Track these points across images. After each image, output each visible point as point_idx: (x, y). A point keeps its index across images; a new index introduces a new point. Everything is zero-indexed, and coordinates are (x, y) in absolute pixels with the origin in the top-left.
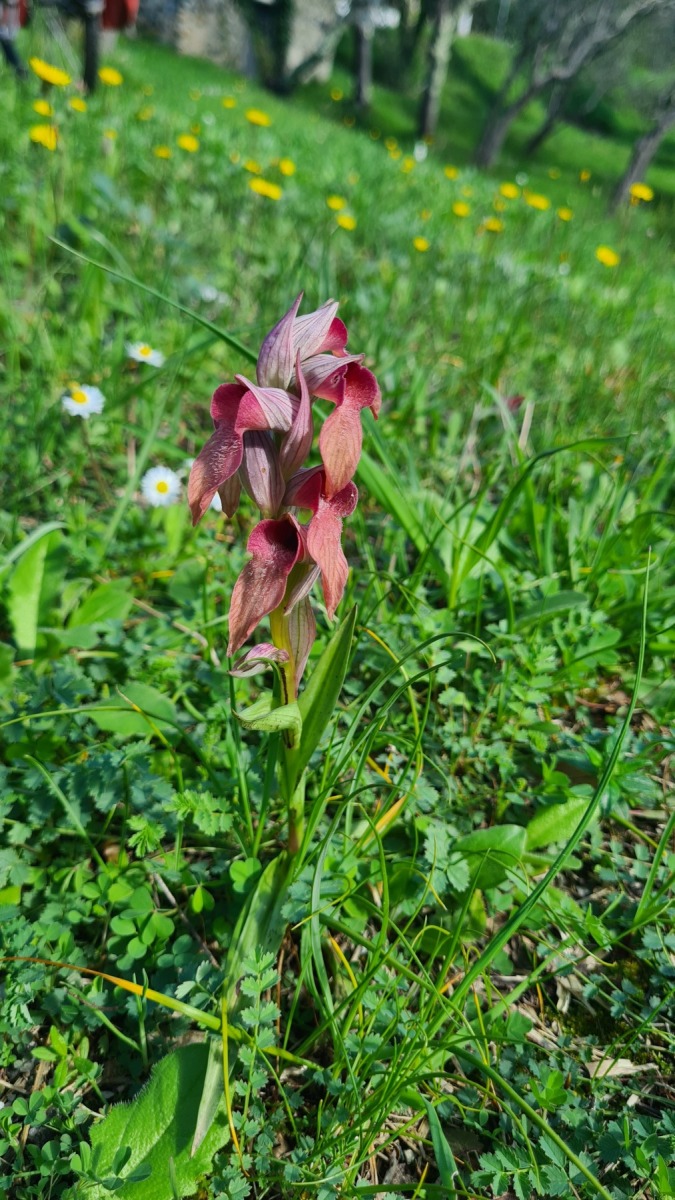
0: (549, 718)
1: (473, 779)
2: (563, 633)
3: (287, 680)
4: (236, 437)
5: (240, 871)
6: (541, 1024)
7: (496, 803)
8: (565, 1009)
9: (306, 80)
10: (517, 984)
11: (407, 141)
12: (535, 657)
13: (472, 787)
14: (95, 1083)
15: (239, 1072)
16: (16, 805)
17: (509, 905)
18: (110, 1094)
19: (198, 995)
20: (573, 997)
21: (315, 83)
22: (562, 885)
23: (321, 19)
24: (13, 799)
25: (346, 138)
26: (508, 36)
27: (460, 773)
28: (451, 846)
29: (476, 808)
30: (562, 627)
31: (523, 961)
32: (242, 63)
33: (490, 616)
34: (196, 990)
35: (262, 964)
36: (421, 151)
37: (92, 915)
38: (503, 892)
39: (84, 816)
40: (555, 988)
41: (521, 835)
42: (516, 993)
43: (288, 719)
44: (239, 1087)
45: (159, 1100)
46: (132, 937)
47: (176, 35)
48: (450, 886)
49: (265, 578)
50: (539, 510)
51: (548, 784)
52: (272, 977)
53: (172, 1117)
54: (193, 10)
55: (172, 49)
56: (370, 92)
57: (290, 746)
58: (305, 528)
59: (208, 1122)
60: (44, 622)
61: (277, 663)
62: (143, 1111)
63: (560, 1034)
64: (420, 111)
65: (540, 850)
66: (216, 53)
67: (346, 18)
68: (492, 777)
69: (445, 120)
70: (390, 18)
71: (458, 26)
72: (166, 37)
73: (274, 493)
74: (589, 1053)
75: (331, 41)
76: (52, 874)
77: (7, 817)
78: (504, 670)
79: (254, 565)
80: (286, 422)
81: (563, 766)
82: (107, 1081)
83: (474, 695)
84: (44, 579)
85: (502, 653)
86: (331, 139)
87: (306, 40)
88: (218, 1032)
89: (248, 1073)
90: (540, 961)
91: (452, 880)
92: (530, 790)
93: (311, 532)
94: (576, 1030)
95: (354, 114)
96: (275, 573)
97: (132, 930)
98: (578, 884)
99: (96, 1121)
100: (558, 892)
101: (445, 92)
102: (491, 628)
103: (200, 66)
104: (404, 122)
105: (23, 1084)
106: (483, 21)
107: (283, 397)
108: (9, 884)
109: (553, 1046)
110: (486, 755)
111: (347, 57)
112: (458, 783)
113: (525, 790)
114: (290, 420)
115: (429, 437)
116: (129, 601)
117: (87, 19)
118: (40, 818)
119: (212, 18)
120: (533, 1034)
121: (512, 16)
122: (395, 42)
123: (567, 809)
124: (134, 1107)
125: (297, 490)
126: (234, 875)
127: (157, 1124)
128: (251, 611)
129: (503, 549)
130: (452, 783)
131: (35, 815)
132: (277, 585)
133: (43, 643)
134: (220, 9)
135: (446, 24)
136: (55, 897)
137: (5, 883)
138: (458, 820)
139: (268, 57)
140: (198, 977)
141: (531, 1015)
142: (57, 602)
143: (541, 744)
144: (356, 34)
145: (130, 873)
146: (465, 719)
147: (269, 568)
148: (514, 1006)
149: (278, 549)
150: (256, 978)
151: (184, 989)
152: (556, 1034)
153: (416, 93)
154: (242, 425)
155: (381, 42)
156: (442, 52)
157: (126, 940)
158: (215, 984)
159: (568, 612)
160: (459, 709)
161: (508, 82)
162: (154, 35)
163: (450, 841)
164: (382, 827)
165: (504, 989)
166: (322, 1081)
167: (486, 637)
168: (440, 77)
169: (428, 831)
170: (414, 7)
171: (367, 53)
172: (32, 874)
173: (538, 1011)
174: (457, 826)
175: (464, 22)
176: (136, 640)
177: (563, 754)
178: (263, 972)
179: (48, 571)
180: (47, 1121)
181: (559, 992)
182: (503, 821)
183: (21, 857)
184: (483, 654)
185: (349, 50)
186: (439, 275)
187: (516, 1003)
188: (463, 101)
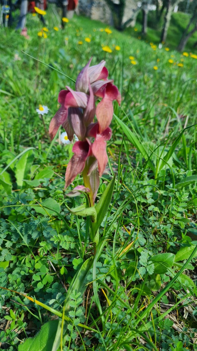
0: (187, 217)
1: (160, 236)
2: (192, 189)
3: (90, 199)
4: (66, 109)
5: (76, 262)
6: (177, 322)
7: (167, 244)
8: (186, 318)
9: (128, 26)
10: (170, 307)
11: (157, 43)
12: (181, 196)
13: (159, 239)
14: (24, 329)
15: (68, 332)
16: (8, 235)
17: (168, 280)
18: (29, 333)
19: (56, 304)
20: (189, 313)
21: (130, 27)
22: (188, 274)
23: (133, 8)
24: (7, 233)
25: (138, 43)
26: (189, 12)
27: (155, 234)
28: (149, 258)
29: (160, 246)
30: (192, 187)
31: (172, 299)
32: (109, 22)
33: (168, 182)
34: (56, 302)
35: (77, 296)
36: (160, 46)
37: (28, 273)
38: (167, 275)
39: (28, 240)
40: (183, 310)
41: (173, 256)
42: (170, 311)
43: (91, 212)
44: (67, 338)
45: (41, 338)
46: (40, 281)
47: (91, 14)
48: (147, 272)
49: (78, 161)
50: (187, 149)
51: (184, 240)
52: (80, 301)
53: (45, 345)
54: (96, 7)
55: (89, 18)
56: (146, 30)
57: (93, 221)
58: (92, 144)
59: (56, 349)
60: (26, 178)
61: (86, 193)
62: (36, 341)
63: (184, 326)
64: (161, 36)
65: (181, 262)
66: (102, 19)
67: (140, 7)
68: (165, 236)
69: (169, 37)
70: (154, 8)
71: (174, 10)
72: (88, 14)
73: (82, 131)
74: (193, 335)
75: (136, 15)
76: (19, 258)
77: (4, 239)
78: (171, 200)
79: (75, 157)
80: (85, 104)
81: (189, 234)
82: (29, 328)
83: (161, 208)
84: (26, 165)
85: (170, 194)
86: (134, 43)
87: (128, 14)
88: (61, 318)
89: (71, 332)
90: (178, 300)
91: (148, 270)
92: (178, 241)
93: (94, 145)
94: (189, 325)
95: (141, 36)
96: (82, 160)
97: (39, 279)
98: (194, 274)
99: (21, 343)
100: (186, 276)
101: (169, 29)
102: (167, 186)
103: (98, 23)
104: (156, 38)
105: (3, 326)
106: (182, 7)
107: (84, 96)
108: (5, 261)
109: (181, 330)
110: (163, 228)
111: (140, 20)
112: (154, 237)
113: (176, 241)
114: (86, 104)
115: (154, 127)
116: (53, 173)
117: (63, 7)
118: (15, 240)
119: (101, 9)
120: (175, 326)
121: (190, 6)
122: (155, 14)
123: (191, 248)
124: (34, 340)
125: (90, 130)
126: (74, 263)
127: (40, 347)
128: (73, 173)
129: (174, 161)
130: (152, 236)
131: (14, 239)
132: (82, 164)
133: (25, 185)
134: (103, 6)
135: (170, 9)
136: (20, 265)
137: (3, 260)
138: (153, 249)
139: (117, 19)
140: (57, 298)
141: (174, 319)
142: (29, 172)
143: (183, 226)
144: (143, 12)
145: (43, 259)
146: (158, 216)
147: (80, 158)
148: (168, 315)
149: (83, 152)
150: (74, 301)
151: (51, 302)
152: (182, 326)
153: (160, 30)
154: (67, 104)
155: (151, 15)
156: (169, 17)
157: (38, 282)
158: (62, 301)
159: (194, 182)
160: (156, 212)
161: (188, 26)
162: (84, 14)
163: (149, 257)
164: (126, 250)
165: (165, 308)
166: (98, 337)
167: (166, 189)
168: (168, 25)
169: (142, 253)
170: (161, 4)
171: (146, 18)
172: (12, 258)
173: (176, 317)
174: (153, 252)
175: (176, 8)
176: (53, 185)
177: (190, 230)
178: (77, 299)
179: (28, 162)
180: (7, 341)
181: (185, 311)
182: (169, 251)
183: (10, 252)
184: (164, 195)
185: (141, 17)
186: (163, 80)
187: (169, 314)
188: (175, 32)
